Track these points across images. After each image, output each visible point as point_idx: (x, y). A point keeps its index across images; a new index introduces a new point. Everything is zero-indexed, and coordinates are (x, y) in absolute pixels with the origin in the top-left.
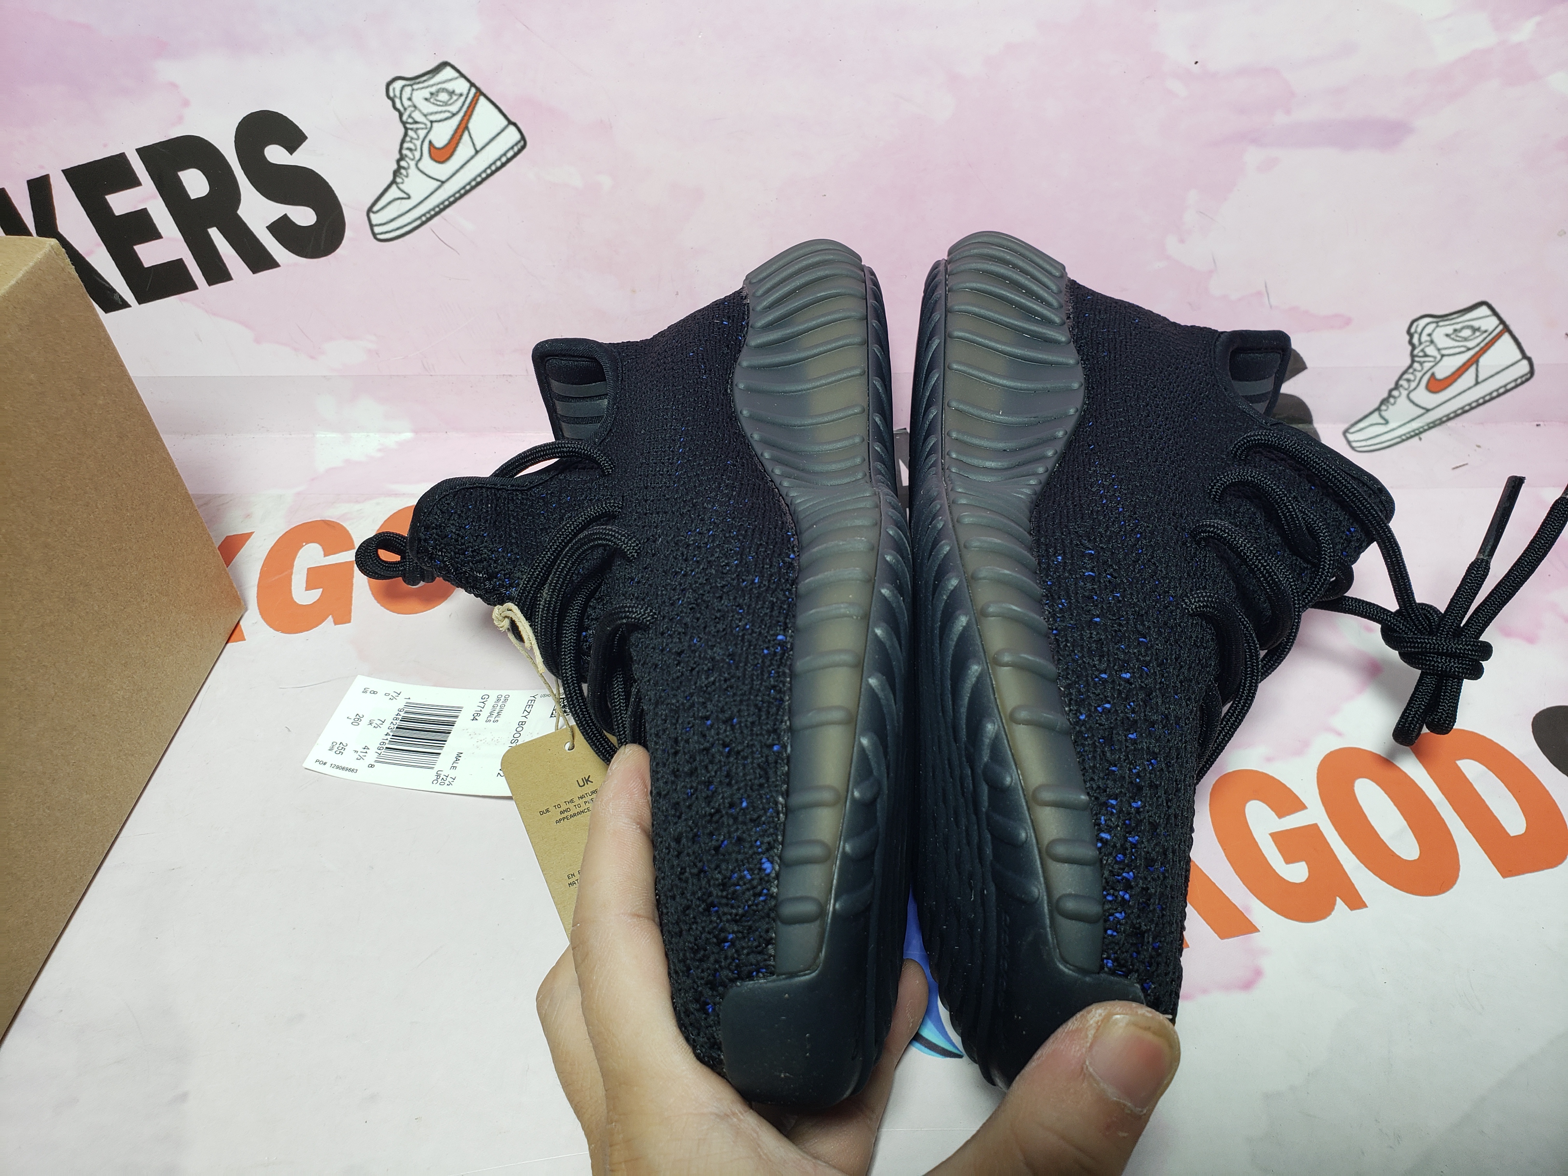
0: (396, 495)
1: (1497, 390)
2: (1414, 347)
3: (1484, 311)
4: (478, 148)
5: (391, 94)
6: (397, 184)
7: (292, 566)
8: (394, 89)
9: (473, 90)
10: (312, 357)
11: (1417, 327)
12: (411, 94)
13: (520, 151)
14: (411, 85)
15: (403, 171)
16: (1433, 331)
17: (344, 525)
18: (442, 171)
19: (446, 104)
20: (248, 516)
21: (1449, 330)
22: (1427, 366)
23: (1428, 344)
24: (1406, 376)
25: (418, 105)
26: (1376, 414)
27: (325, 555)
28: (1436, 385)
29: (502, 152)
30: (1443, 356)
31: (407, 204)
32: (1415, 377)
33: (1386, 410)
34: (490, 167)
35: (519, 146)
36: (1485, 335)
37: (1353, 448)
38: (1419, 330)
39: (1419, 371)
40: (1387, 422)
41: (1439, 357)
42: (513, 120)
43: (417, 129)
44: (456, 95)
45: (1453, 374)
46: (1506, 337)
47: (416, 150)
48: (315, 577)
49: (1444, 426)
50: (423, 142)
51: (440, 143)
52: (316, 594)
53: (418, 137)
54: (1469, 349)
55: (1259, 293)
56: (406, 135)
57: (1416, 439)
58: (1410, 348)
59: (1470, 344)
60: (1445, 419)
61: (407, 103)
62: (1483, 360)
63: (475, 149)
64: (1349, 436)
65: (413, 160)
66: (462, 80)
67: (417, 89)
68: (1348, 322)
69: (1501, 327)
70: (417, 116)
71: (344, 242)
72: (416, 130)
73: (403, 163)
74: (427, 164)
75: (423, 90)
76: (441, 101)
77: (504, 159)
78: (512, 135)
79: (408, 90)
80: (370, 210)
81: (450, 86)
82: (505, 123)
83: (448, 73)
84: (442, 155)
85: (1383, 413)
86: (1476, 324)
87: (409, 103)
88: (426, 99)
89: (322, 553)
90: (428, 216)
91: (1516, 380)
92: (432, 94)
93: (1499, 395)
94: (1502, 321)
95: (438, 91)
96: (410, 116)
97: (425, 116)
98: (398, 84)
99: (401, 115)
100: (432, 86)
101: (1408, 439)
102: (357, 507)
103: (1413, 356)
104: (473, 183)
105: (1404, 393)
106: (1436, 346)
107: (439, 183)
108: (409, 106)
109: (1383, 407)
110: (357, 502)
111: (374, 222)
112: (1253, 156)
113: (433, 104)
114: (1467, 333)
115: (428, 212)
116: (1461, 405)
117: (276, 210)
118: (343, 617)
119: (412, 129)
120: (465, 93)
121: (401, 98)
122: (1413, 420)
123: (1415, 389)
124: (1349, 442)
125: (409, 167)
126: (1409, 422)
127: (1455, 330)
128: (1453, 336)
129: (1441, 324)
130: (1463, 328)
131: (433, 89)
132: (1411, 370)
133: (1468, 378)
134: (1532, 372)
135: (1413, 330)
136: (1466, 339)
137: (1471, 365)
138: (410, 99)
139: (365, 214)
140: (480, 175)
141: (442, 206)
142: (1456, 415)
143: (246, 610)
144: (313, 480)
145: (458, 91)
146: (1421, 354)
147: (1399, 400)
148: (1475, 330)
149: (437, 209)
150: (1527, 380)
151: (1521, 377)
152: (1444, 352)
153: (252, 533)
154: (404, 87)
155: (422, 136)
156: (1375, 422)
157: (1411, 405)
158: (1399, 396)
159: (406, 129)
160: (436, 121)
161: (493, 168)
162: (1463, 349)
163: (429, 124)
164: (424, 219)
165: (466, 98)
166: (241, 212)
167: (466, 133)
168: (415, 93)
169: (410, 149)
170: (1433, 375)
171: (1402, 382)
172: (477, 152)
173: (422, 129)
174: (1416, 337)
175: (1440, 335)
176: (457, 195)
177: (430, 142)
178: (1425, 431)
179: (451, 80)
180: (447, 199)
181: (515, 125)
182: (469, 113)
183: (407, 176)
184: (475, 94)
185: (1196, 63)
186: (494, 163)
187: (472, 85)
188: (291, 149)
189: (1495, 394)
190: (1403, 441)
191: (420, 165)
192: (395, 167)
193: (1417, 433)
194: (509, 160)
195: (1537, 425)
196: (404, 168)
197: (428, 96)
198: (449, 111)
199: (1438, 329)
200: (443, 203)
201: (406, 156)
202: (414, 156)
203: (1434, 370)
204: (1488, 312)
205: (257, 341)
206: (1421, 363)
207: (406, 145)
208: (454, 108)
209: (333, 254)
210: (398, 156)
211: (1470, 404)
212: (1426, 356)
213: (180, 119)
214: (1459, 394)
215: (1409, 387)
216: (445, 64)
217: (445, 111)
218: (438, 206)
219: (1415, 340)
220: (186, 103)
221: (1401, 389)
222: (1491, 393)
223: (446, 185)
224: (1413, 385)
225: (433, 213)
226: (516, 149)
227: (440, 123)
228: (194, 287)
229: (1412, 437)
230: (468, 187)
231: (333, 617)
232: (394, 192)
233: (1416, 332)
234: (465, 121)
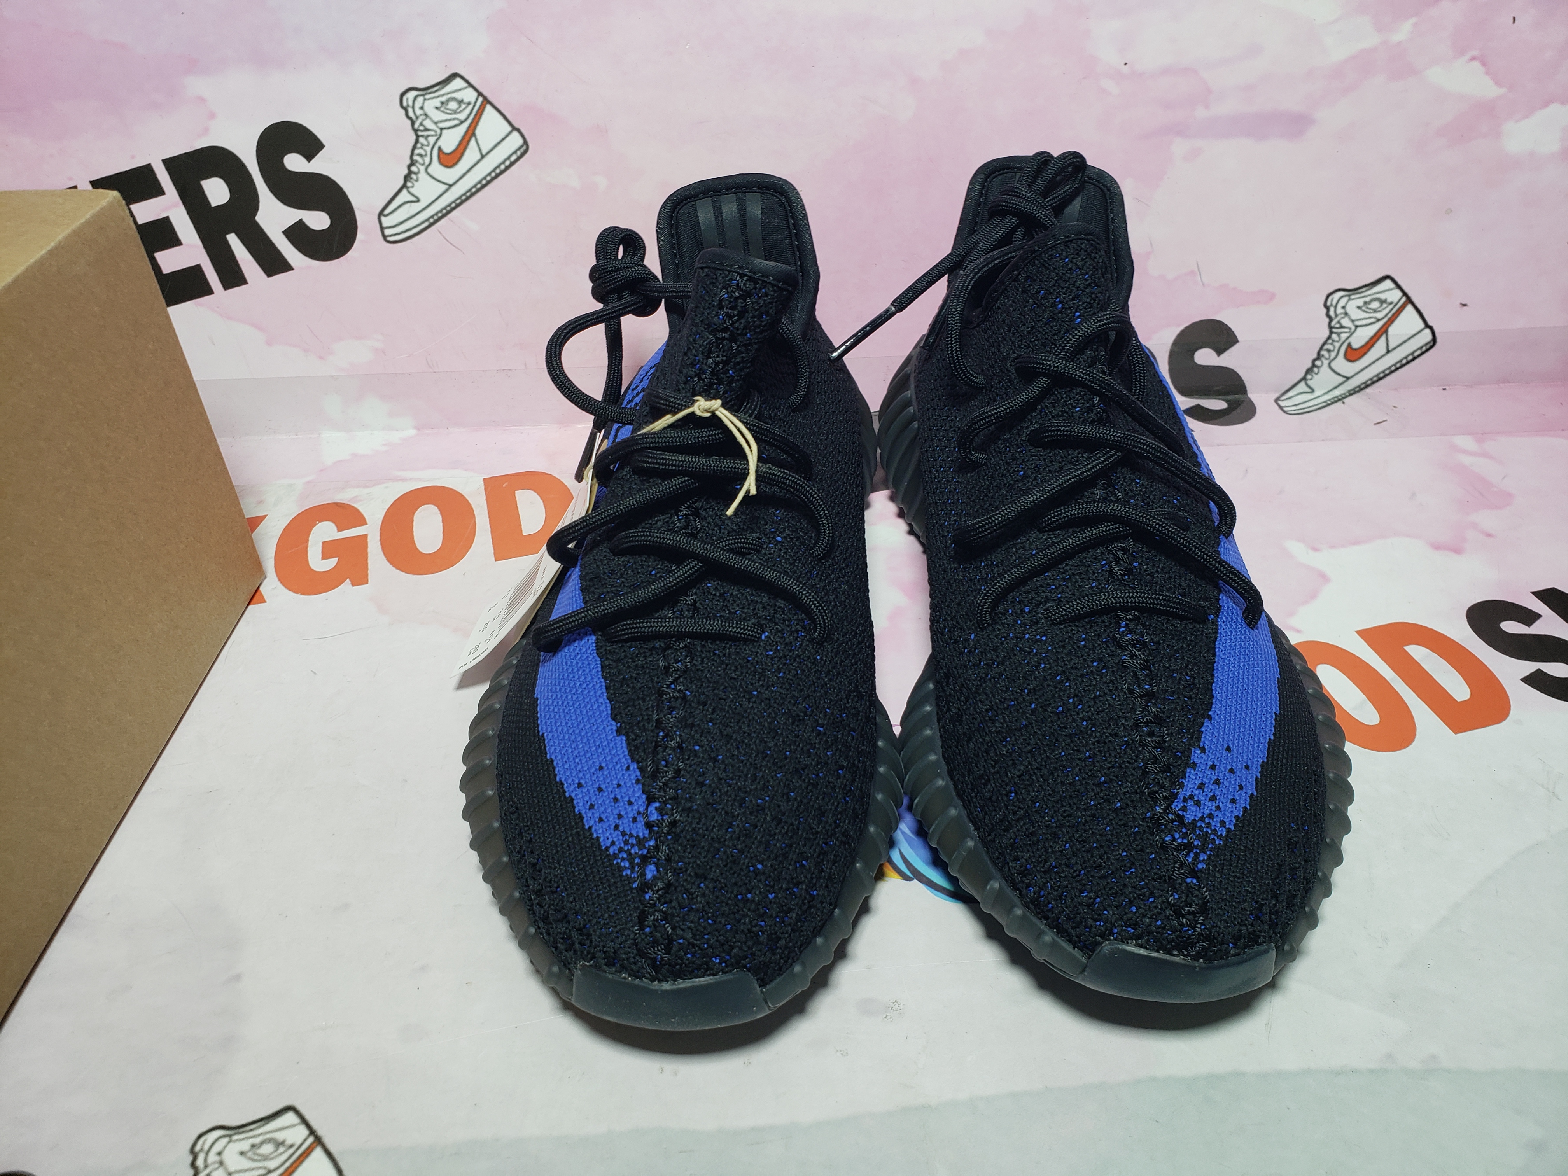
0: (403, 480)
1: (1406, 358)
2: (1331, 320)
3: (1388, 284)
4: (484, 153)
5: (405, 104)
6: (407, 188)
7: (307, 541)
8: (407, 99)
9: (481, 99)
10: (321, 358)
11: (1332, 300)
12: (423, 104)
13: (523, 155)
14: (423, 95)
15: (414, 176)
16: (1347, 304)
17: (355, 505)
18: (450, 175)
19: (455, 112)
20: (261, 502)
21: (1360, 302)
22: (1344, 336)
23: (1343, 316)
24: (1326, 347)
25: (429, 113)
26: (1303, 383)
27: (339, 531)
28: (1353, 354)
29: (506, 156)
30: (1357, 327)
31: (417, 207)
32: (1334, 347)
33: (1311, 379)
34: (494, 170)
35: (522, 150)
36: (1391, 306)
37: (1285, 412)
38: (1334, 303)
39: (1338, 342)
40: (1313, 391)
41: (1353, 328)
42: (516, 125)
43: (428, 136)
44: (464, 103)
45: (1367, 343)
46: (1410, 307)
47: (426, 155)
48: (329, 549)
49: (1363, 392)
50: (433, 147)
51: (448, 147)
52: (332, 563)
53: (429, 143)
54: (1379, 320)
55: (1192, 272)
56: (417, 141)
57: (1340, 403)
58: (1327, 320)
59: (1379, 315)
60: (1363, 386)
61: (419, 112)
62: (1391, 330)
63: (481, 153)
64: (1280, 402)
65: (423, 165)
66: (471, 90)
67: (429, 99)
68: (1272, 296)
69: (1404, 299)
70: (428, 124)
71: (355, 245)
72: (426, 137)
73: (414, 169)
74: (436, 169)
75: (434, 100)
76: (450, 110)
77: (508, 163)
78: (515, 141)
79: (420, 99)
80: (381, 214)
81: (459, 96)
82: (509, 129)
83: (458, 83)
84: (450, 160)
85: (1309, 382)
86: (1382, 296)
87: (421, 112)
88: (437, 108)
89: (335, 529)
90: (436, 217)
91: (1421, 348)
92: (442, 103)
93: (1408, 362)
94: (1405, 294)
95: (448, 100)
96: (421, 124)
97: (436, 123)
98: (411, 95)
99: (413, 123)
100: (443, 95)
101: (1332, 403)
102: (367, 491)
103: (1331, 328)
104: (479, 186)
105: (1326, 362)
106: (1350, 317)
107: (446, 187)
108: (421, 115)
109: (1309, 377)
110: (366, 487)
111: (385, 225)
112: (1179, 147)
113: (444, 112)
114: (1375, 305)
115: (436, 214)
116: (1376, 373)
117: (292, 215)
118: (360, 578)
119: (423, 136)
120: (473, 101)
121: (413, 107)
122: (1335, 388)
123: (1335, 358)
124: (1281, 408)
125: (419, 172)
126: (1331, 390)
127: (1365, 303)
128: (1363, 308)
129: (1353, 297)
130: (1372, 301)
131: (444, 99)
132: (1330, 341)
133: (1380, 347)
134: (1434, 340)
135: (1329, 303)
136: (1375, 311)
137: (1381, 335)
138: (422, 108)
139: (376, 217)
140: (485, 178)
141: (449, 208)
142: (1373, 382)
143: (265, 578)
144: (322, 470)
145: (466, 100)
146: (1338, 326)
147: (1322, 370)
148: (1382, 302)
149: (444, 211)
150: (1431, 347)
151: (1426, 345)
152: (1358, 323)
153: (266, 516)
154: (416, 97)
155: (432, 143)
156: (1301, 391)
157: (1333, 374)
158: (1322, 366)
159: (418, 136)
160: (445, 128)
161: (498, 171)
162: (1373, 320)
163: (439, 131)
164: (432, 220)
165: (474, 106)
166: (258, 218)
167: (473, 139)
168: (427, 103)
169: (420, 155)
170: (1349, 345)
171: (1323, 353)
172: (483, 157)
173: (432, 136)
174: (1332, 310)
175: (1353, 306)
176: (464, 198)
177: (440, 148)
178: (1347, 397)
179: (460, 90)
180: (454, 202)
181: (518, 130)
182: (476, 120)
183: (417, 180)
184: (482, 102)
185: (1126, 64)
186: (499, 166)
187: (480, 94)
188: (309, 157)
189: (1404, 361)
190: (1329, 405)
191: (430, 170)
192: (406, 171)
193: (1340, 399)
194: (512, 164)
195: (1444, 389)
196: (415, 173)
197: (439, 105)
198: (457, 119)
199: (1351, 302)
200: (449, 205)
201: (417, 161)
202: (424, 161)
203: (1350, 340)
204: (1392, 285)
205: (269, 343)
206: (1338, 334)
207: (417, 151)
208: (462, 116)
209: (344, 257)
210: (409, 162)
211: (1383, 372)
212: (1342, 327)
213: (206, 130)
214: (1374, 362)
215: (1330, 356)
216: (455, 75)
217: (454, 119)
218: (445, 208)
219: (1332, 313)
220: (212, 116)
221: (1323, 359)
222: (1401, 361)
223: (453, 189)
224: (1333, 354)
225: (440, 215)
226: (519, 153)
227: (449, 130)
228: (209, 291)
229: (1336, 402)
230: (474, 190)
231: (350, 580)
232: (404, 196)
233: (1331, 305)
234: (472, 128)
